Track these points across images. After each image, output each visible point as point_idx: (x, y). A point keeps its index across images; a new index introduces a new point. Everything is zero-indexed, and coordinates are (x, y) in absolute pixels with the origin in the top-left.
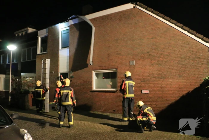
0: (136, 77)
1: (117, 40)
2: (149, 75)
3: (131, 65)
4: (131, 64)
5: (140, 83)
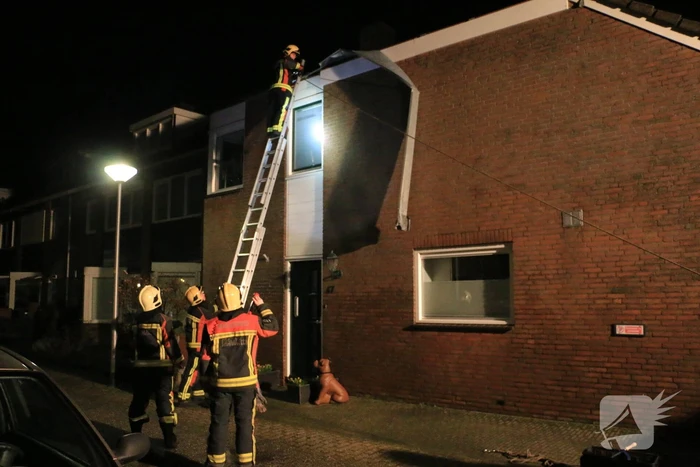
0: (588, 273)
1: (508, 133)
2: (645, 264)
3: (569, 227)
4: (569, 221)
5: (605, 295)
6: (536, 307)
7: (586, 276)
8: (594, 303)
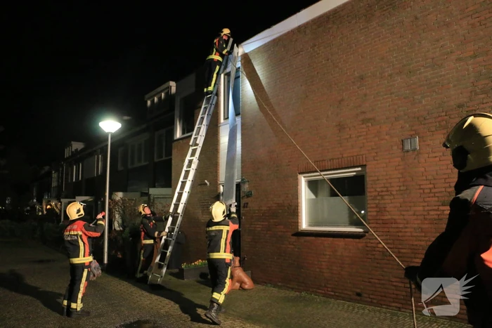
1: (362, 78)
3: (408, 151)
6: (383, 218)
7: (422, 191)
8: (429, 214)
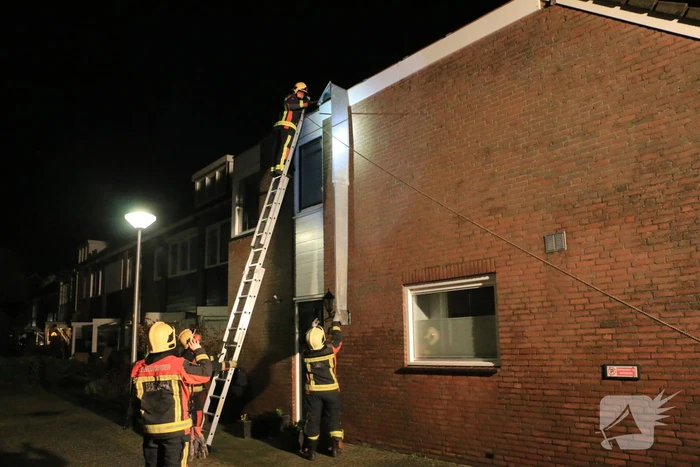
0: (575, 305)
1: (488, 151)
2: (635, 292)
3: (552, 253)
4: (552, 246)
5: (593, 331)
6: (520, 346)
7: (572, 308)
8: (582, 340)
